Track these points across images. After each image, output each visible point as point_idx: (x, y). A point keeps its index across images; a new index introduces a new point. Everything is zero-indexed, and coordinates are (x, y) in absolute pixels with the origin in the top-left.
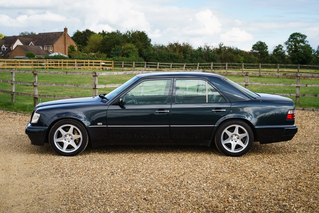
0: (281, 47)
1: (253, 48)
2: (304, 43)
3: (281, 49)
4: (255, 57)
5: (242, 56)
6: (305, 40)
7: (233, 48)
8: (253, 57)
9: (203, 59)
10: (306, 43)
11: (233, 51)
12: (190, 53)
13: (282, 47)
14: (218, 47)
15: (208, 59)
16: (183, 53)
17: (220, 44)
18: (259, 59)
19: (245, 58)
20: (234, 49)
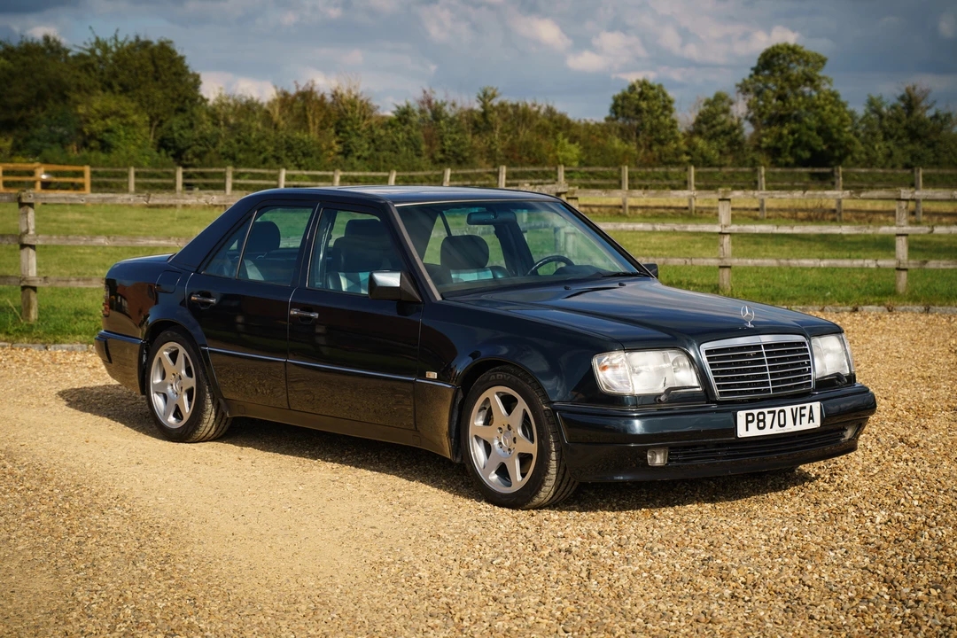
0: (725, 105)
1: (615, 108)
2: (816, 88)
3: (726, 111)
4: (626, 146)
5: (572, 141)
6: (820, 74)
7: (536, 109)
8: (617, 143)
9: (419, 156)
10: (825, 87)
11: (536, 123)
12: (364, 131)
13: (731, 103)
14: (477, 106)
15: (440, 156)
16: (337, 133)
17: (482, 95)
18: (642, 151)
19: (586, 149)
20: (542, 111)
